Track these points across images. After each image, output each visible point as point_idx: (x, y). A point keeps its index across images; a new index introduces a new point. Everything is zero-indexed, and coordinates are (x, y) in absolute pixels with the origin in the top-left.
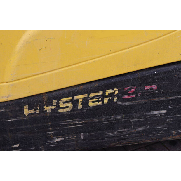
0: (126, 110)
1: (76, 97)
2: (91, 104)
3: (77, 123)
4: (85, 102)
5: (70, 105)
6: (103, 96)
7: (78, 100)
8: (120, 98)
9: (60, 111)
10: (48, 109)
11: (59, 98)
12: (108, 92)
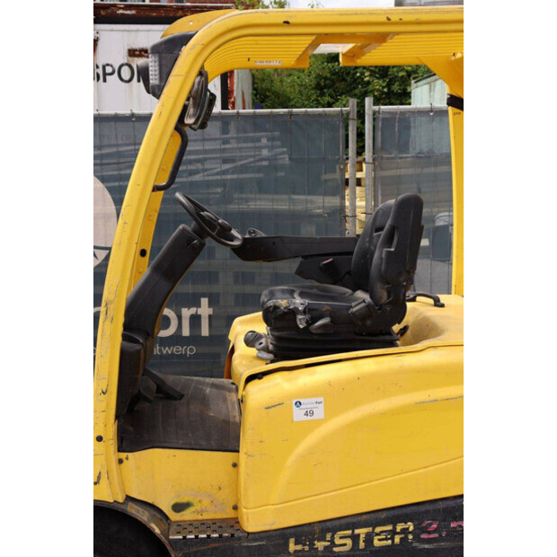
1: (357, 531)
2: (377, 543)
4: (369, 539)
5: (349, 542)
6: (394, 532)
7: (359, 535)
8: (417, 538)
9: (335, 549)
10: (320, 545)
11: (334, 531)
12: (399, 527)
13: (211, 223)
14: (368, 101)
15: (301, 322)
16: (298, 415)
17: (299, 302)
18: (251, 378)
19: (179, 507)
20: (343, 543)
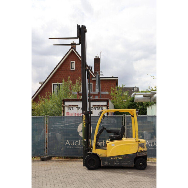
0: (125, 160)
3: (118, 161)
4: (119, 158)
10: (114, 158)
12: (122, 157)
14: (125, 115)
16: (112, 145)
17: (113, 136)
18: (108, 142)
19: (101, 155)
20: (116, 158)
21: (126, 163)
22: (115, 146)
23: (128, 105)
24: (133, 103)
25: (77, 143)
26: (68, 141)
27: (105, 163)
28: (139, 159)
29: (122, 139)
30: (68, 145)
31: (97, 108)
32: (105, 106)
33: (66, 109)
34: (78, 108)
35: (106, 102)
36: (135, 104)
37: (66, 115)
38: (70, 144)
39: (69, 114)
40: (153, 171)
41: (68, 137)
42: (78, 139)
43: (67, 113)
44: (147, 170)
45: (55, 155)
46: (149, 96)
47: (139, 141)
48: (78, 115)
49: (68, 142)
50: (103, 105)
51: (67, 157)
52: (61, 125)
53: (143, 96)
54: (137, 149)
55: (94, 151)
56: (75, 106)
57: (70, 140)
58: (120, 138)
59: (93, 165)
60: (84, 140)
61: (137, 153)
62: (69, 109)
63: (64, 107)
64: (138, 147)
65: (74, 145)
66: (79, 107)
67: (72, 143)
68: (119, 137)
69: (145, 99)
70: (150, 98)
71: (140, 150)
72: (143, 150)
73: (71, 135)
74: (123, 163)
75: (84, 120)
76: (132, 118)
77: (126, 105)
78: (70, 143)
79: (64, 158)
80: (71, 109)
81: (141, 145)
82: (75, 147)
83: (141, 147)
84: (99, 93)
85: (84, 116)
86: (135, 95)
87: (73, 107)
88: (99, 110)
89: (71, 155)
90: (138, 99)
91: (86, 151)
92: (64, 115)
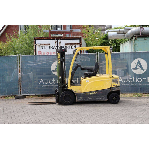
0: (99, 95)
2: (94, 94)
3: (92, 96)
4: (93, 94)
6: (95, 93)
10: (89, 94)
12: (96, 92)
13: (79, 65)
15: (87, 74)
16: (87, 82)
18: (82, 79)
19: (76, 91)
20: (91, 94)
21: (100, 98)
22: (89, 82)
23: (101, 43)
24: (106, 40)
25: (51, 81)
26: (42, 79)
27: (80, 99)
28: (112, 94)
29: (96, 76)
30: (42, 84)
31: (70, 46)
32: (78, 44)
33: (38, 47)
34: (50, 47)
35: (79, 40)
36: (107, 42)
37: (38, 54)
38: (44, 83)
39: (41, 53)
40: (125, 104)
41: (42, 76)
42: (52, 78)
43: (39, 52)
44: (120, 104)
45: (30, 93)
46: (123, 33)
47: (113, 77)
48: (50, 54)
49: (42, 81)
50: (76, 44)
51: (42, 95)
52: (34, 65)
53: (116, 33)
54: (111, 85)
55: (70, 87)
56: (47, 44)
57: (44, 79)
58: (94, 75)
59: (69, 101)
60: (59, 77)
61: (110, 88)
62: (41, 48)
63: (36, 46)
64: (112, 83)
65: (49, 83)
66: (51, 45)
67: (46, 82)
68: (93, 73)
69: (119, 36)
70: (123, 34)
71: (113, 86)
72: (117, 85)
73: (44, 74)
74: (97, 97)
75: (58, 58)
76: (106, 55)
77: (99, 43)
78: (44, 81)
79: (39, 97)
80: (43, 48)
81: (115, 80)
82: (49, 86)
83: (114, 83)
84: (71, 31)
85: (59, 54)
86: (109, 32)
87: (45, 46)
88: (72, 48)
89: (45, 93)
90: (112, 36)
91: (61, 88)
92: (36, 54)
